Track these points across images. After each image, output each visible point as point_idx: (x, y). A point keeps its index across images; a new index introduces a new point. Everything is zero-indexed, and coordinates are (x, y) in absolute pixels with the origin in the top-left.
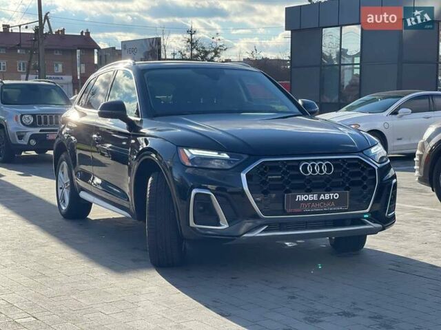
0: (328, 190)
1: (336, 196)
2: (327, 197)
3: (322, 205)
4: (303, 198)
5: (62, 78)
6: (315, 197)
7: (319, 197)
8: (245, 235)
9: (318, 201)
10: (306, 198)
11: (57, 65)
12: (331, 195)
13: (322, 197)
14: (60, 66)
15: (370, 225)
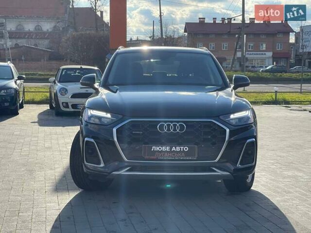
0: (180, 145)
1: (186, 149)
2: (178, 149)
3: (174, 155)
4: (158, 149)
5: (265, 54)
6: (168, 149)
7: (171, 148)
8: (114, 173)
9: (171, 152)
10: (160, 149)
11: (262, 45)
12: (182, 148)
13: (174, 149)
14: (264, 46)
15: (218, 172)
